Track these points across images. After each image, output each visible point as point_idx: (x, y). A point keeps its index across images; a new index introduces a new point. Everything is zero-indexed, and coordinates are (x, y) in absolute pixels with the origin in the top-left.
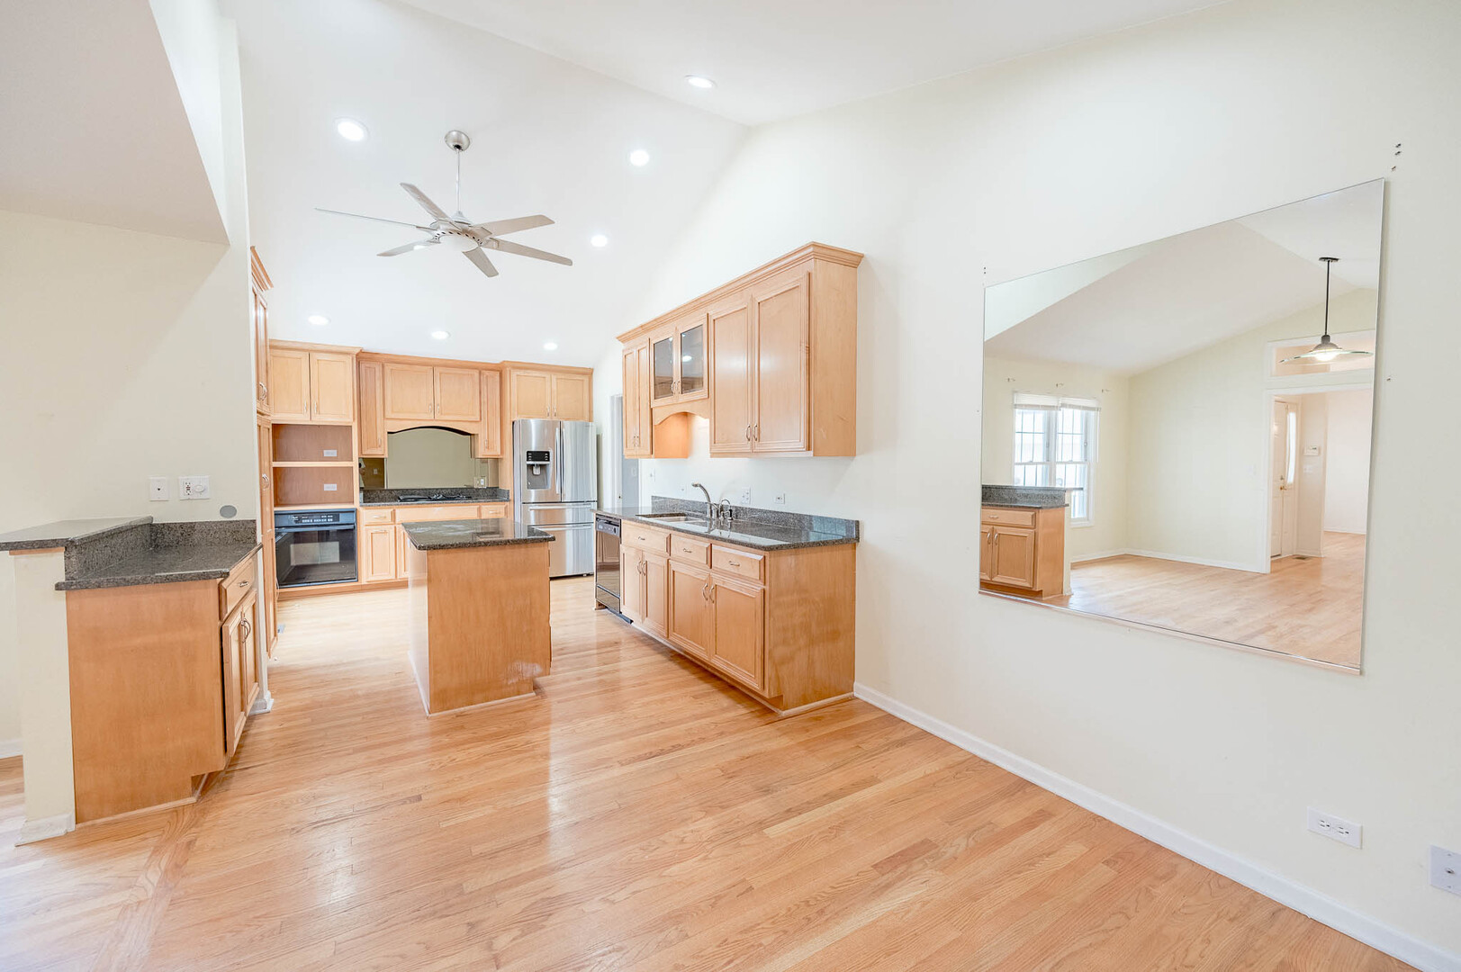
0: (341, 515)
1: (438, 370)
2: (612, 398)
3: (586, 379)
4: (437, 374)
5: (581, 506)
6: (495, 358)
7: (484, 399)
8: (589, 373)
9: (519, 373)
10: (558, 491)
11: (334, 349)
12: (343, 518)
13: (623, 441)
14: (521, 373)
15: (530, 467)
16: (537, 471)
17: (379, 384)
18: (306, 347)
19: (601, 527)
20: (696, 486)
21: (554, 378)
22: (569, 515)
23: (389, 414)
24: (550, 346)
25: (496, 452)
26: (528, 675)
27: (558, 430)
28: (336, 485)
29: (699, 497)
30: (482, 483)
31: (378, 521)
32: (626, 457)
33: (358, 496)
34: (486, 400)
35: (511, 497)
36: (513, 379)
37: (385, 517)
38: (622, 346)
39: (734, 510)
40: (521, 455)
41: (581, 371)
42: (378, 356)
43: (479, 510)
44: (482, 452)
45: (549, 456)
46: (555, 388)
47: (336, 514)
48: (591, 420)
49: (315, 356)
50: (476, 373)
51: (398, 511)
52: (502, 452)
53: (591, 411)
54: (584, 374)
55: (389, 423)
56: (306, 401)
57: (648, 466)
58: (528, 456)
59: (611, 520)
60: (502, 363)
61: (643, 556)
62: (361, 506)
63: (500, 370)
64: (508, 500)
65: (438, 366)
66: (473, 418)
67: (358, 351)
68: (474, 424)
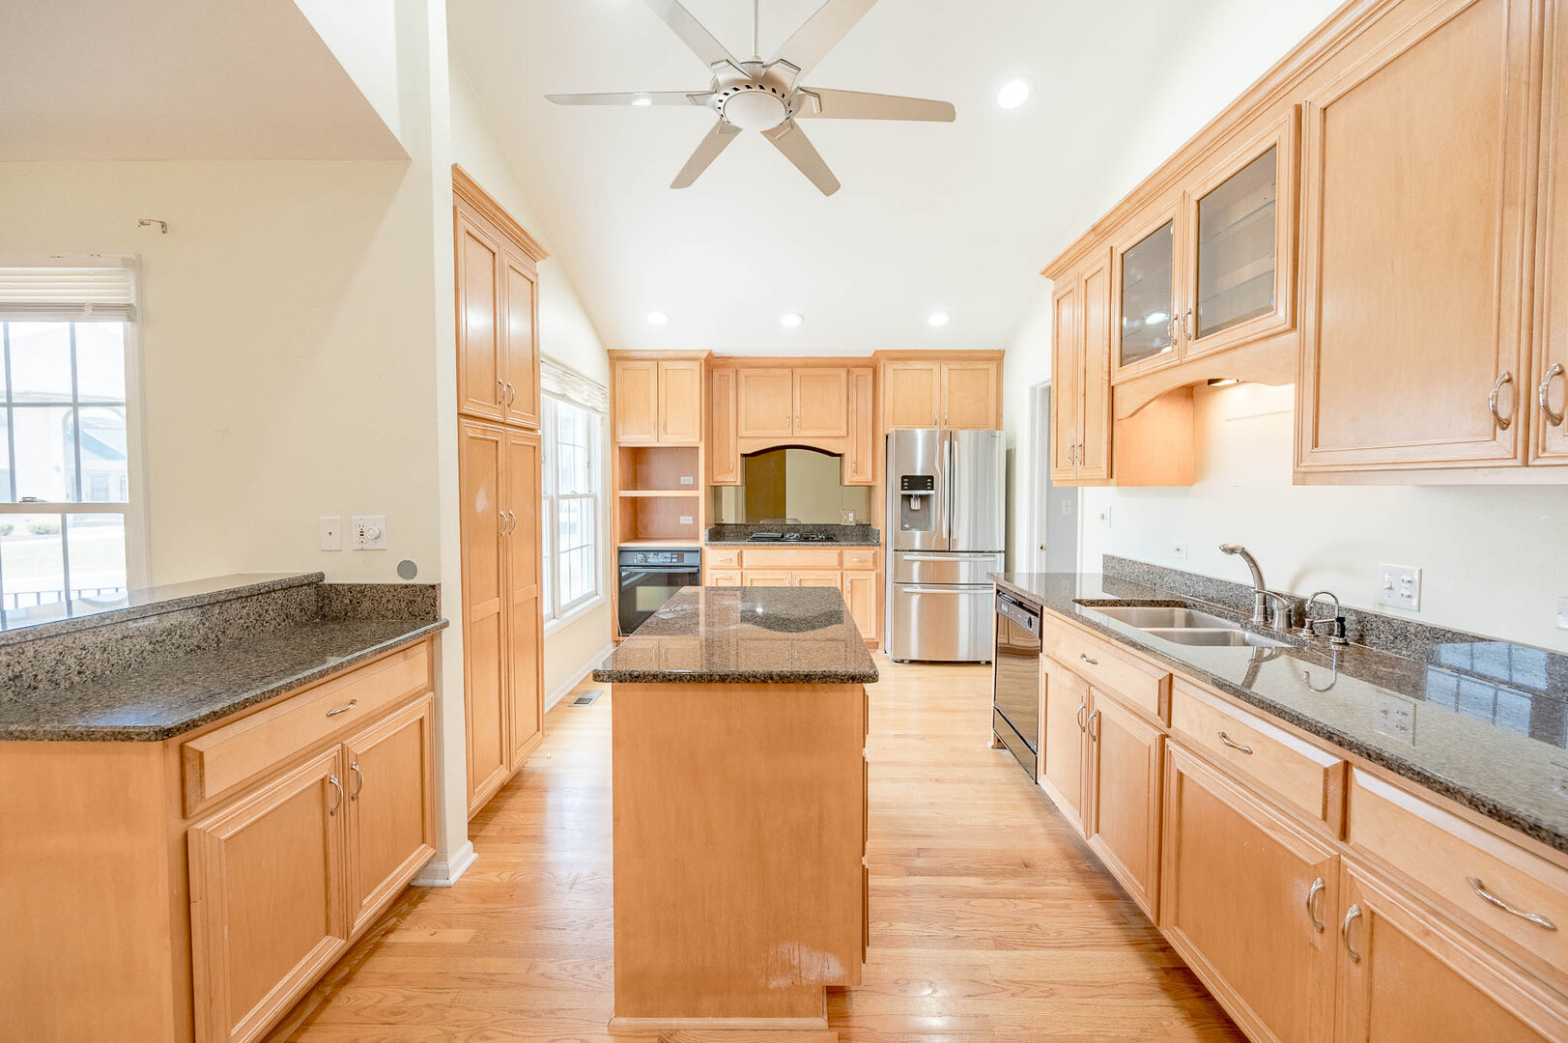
0: (686, 554)
1: (799, 372)
2: (1033, 389)
3: (993, 367)
4: (797, 377)
5: (980, 558)
6: (864, 350)
7: (852, 407)
8: (997, 358)
9: (895, 366)
10: (945, 535)
11: (682, 355)
12: (688, 559)
13: (1051, 456)
14: (900, 365)
15: (907, 498)
16: (916, 505)
17: (732, 394)
18: (655, 355)
19: (1004, 608)
20: (1232, 551)
21: (945, 369)
22: (964, 571)
23: (742, 432)
24: (938, 320)
25: (866, 477)
26: (813, 978)
27: (947, 444)
28: (691, 518)
29: (1237, 573)
30: (850, 519)
31: (724, 564)
32: (1055, 484)
33: (703, 534)
34: (855, 407)
35: (882, 540)
36: (889, 374)
37: (731, 560)
38: (1050, 285)
39: (1350, 619)
40: (895, 481)
41: (986, 355)
42: (732, 360)
43: (841, 556)
44: (849, 478)
45: (932, 482)
46: (946, 383)
47: (680, 553)
48: (998, 426)
49: (664, 365)
50: (843, 373)
51: (745, 553)
52: (874, 477)
53: (999, 415)
54: (990, 359)
55: (742, 442)
56: (654, 419)
57: (1096, 500)
58: (903, 482)
59: (1022, 600)
60: (874, 354)
61: (1090, 699)
62: (706, 545)
63: (872, 365)
64: (878, 544)
65: (797, 367)
66: (836, 433)
67: (706, 354)
68: (842, 441)
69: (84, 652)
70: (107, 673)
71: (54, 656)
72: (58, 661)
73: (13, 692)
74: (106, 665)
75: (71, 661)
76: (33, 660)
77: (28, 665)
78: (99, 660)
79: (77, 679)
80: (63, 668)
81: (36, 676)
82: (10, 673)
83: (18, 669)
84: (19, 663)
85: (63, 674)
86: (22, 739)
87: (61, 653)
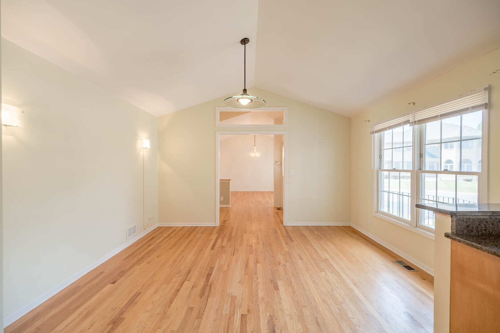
69: (487, 223)
70: (493, 233)
71: (478, 222)
72: (479, 225)
73: (467, 231)
74: (493, 230)
75: (483, 225)
76: (472, 222)
77: (471, 223)
78: (491, 228)
79: (484, 232)
80: (480, 227)
81: (473, 227)
82: (466, 225)
83: (468, 224)
84: (469, 222)
85: (480, 229)
86: (477, 248)
87: (480, 222)
